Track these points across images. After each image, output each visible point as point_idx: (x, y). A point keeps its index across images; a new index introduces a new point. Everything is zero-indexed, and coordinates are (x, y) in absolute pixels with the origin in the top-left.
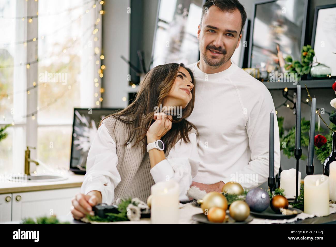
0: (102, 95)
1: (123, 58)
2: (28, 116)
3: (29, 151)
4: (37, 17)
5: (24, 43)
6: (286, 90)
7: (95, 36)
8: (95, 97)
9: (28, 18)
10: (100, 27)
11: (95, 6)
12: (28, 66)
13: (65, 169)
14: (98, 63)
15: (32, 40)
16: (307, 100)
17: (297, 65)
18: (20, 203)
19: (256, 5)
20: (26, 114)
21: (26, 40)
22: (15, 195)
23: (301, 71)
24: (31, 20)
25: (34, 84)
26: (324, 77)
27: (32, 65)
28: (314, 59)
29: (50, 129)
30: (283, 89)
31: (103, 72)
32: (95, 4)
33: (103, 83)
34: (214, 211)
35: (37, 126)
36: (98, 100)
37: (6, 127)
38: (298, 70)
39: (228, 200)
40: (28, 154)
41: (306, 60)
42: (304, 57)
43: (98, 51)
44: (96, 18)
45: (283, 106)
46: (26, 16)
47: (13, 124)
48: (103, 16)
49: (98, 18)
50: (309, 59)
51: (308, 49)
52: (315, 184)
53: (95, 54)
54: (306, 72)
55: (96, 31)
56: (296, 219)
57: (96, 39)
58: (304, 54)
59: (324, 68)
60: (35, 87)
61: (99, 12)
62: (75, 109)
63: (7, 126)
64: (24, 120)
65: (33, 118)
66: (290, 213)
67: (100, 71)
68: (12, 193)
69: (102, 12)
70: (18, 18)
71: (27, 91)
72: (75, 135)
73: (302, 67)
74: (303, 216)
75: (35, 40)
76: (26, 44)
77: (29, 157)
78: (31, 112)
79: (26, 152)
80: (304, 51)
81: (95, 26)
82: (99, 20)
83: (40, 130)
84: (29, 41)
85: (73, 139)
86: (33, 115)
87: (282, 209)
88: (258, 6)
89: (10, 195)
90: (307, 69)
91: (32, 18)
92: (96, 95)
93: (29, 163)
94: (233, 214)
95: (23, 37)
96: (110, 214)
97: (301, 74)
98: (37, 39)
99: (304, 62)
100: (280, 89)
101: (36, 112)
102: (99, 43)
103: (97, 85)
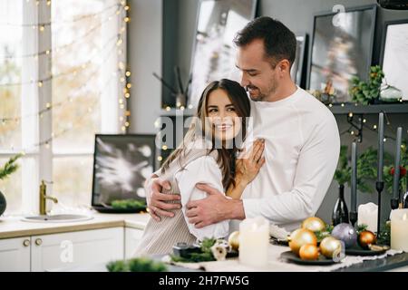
0: (128, 119)
1: (155, 75)
2: (40, 144)
3: (45, 186)
4: (50, 24)
5: (34, 55)
6: (351, 115)
7: (119, 48)
8: (119, 121)
9: (39, 25)
10: (124, 37)
11: (118, 13)
12: (40, 84)
13: (86, 207)
14: (123, 80)
15: (45, 53)
16: (375, 127)
17: (364, 87)
18: (40, 247)
19: (315, 18)
20: (38, 142)
21: (37, 52)
22: (34, 238)
23: (369, 94)
24: (42, 29)
25: (48, 106)
26: (395, 102)
27: (44, 83)
28: (383, 80)
29: (66, 160)
30: (348, 114)
31: (129, 91)
32: (119, 9)
33: (129, 104)
34: (306, 248)
35: (53, 156)
36: (123, 125)
37: (16, 158)
38: (365, 93)
39: (317, 237)
40: (43, 190)
41: (374, 82)
42: (373, 78)
43: (122, 66)
44: (119, 27)
45: (347, 134)
46: (37, 23)
47: (24, 153)
48: (128, 25)
49: (122, 26)
50: (377, 81)
51: (377, 70)
52: (402, 218)
53: (119, 70)
54: (375, 96)
55: (120, 42)
56: (385, 255)
57: (120, 52)
58: (372, 75)
59: (395, 92)
60: (49, 109)
61: (123, 19)
62: (97, 136)
63: (18, 156)
64: (37, 149)
65: (48, 146)
66: (379, 248)
67: (125, 90)
68: (31, 236)
69: (127, 19)
70: (26, 25)
71: (40, 113)
72: (97, 167)
73: (371, 89)
74: (392, 252)
75: (48, 52)
76: (37, 57)
77: (45, 193)
78: (45, 140)
79: (41, 187)
80: (372, 72)
81: (119, 35)
82: (124, 29)
83: (55, 160)
84: (42, 54)
85: (95, 171)
86: (47, 143)
87: (370, 246)
88: (317, 19)
89: (29, 238)
90: (375, 92)
91: (43, 25)
92: (122, 119)
93: (45, 200)
94: (324, 252)
95: (34, 49)
96: (193, 254)
97: (369, 97)
98: (50, 51)
99: (373, 84)
100: (344, 114)
101: (51, 140)
102: (124, 57)
103: (122, 107)
